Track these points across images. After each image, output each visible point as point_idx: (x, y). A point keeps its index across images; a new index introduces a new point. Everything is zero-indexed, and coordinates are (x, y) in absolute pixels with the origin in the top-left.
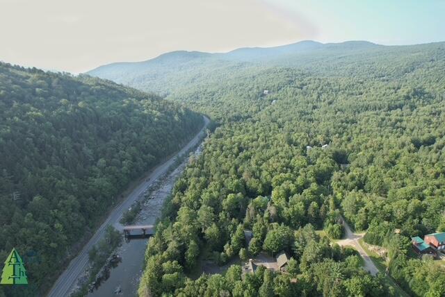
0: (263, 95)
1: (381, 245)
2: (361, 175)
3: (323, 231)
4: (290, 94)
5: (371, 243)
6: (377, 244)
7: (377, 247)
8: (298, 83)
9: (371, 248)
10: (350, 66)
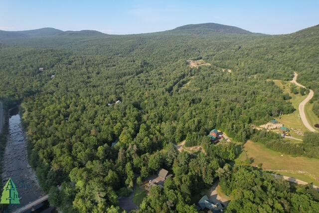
0: (40, 72)
1: (196, 145)
2: (158, 114)
3: (163, 150)
4: (64, 69)
5: (191, 146)
6: (194, 145)
7: (194, 147)
8: (66, 61)
9: (191, 149)
10: (94, 48)
